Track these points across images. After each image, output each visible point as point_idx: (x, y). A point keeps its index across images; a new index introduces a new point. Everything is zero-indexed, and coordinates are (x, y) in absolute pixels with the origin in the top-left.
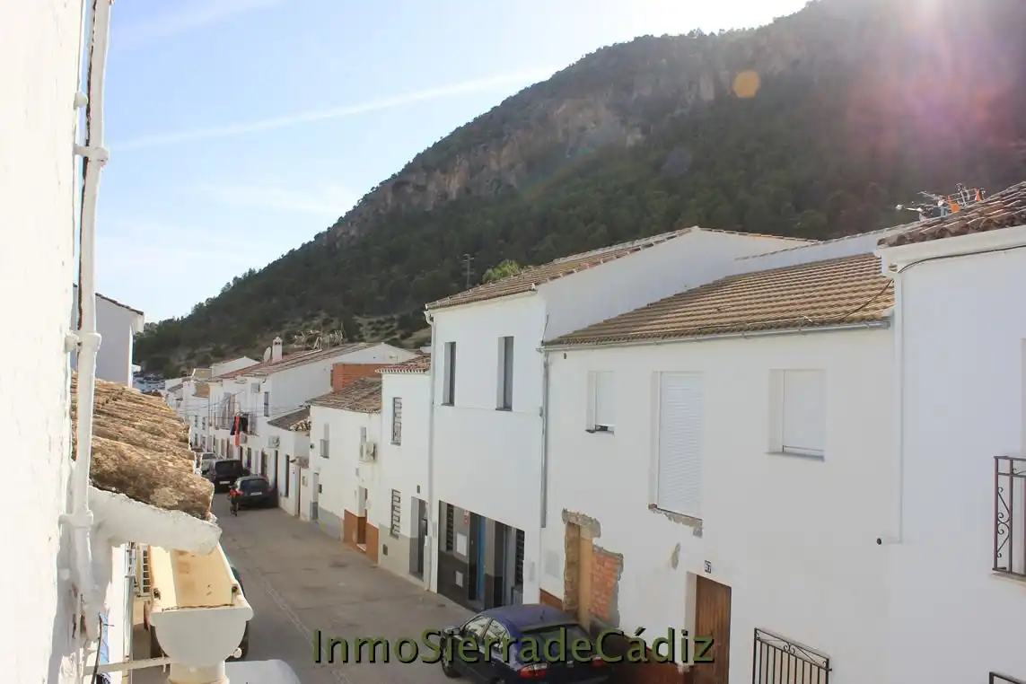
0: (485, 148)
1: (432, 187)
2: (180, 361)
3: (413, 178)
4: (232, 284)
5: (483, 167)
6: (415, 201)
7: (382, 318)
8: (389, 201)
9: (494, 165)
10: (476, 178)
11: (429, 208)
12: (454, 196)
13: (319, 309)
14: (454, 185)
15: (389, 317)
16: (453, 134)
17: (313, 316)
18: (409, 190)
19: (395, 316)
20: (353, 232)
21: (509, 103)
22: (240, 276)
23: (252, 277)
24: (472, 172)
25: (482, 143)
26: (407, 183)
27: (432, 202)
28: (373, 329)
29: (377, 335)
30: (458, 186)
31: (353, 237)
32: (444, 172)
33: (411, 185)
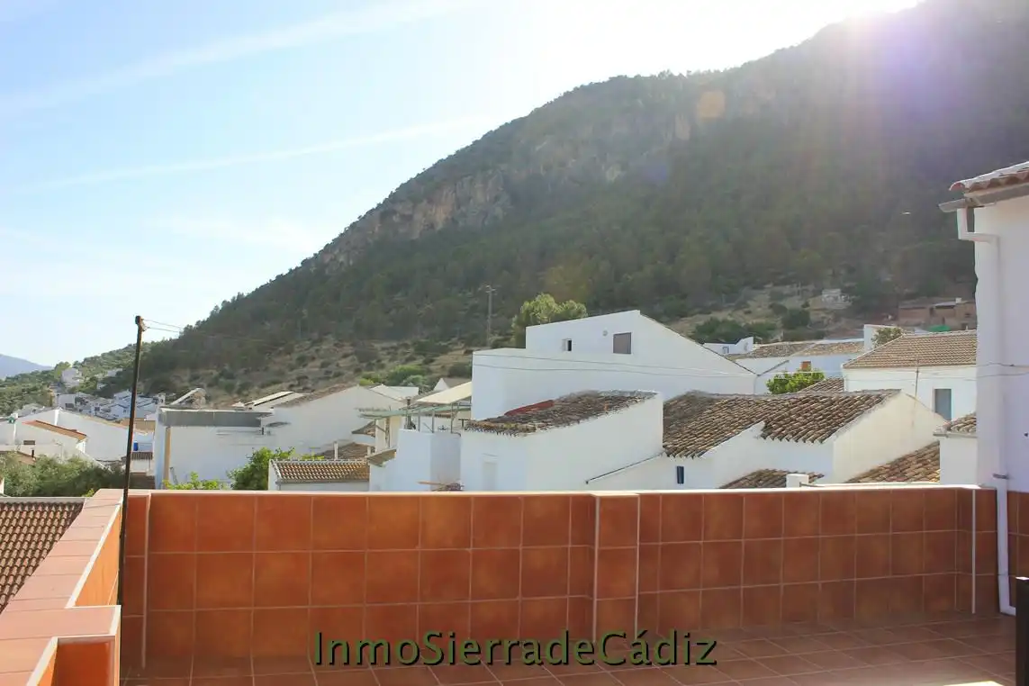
0: (471, 181)
1: (418, 217)
2: (183, 382)
3: (399, 207)
4: (220, 307)
5: (470, 198)
6: (401, 230)
7: (395, 344)
8: (377, 229)
9: (480, 197)
10: (463, 209)
11: (416, 236)
12: (440, 226)
13: (326, 334)
14: (440, 215)
15: (401, 343)
16: (435, 166)
17: (320, 341)
18: (396, 219)
19: (409, 342)
20: (342, 259)
21: (490, 137)
22: (229, 300)
23: (240, 301)
24: (459, 204)
25: (466, 176)
26: (395, 212)
27: (418, 232)
28: (389, 354)
29: (396, 360)
30: (443, 216)
31: (342, 263)
32: (430, 201)
33: (398, 215)
